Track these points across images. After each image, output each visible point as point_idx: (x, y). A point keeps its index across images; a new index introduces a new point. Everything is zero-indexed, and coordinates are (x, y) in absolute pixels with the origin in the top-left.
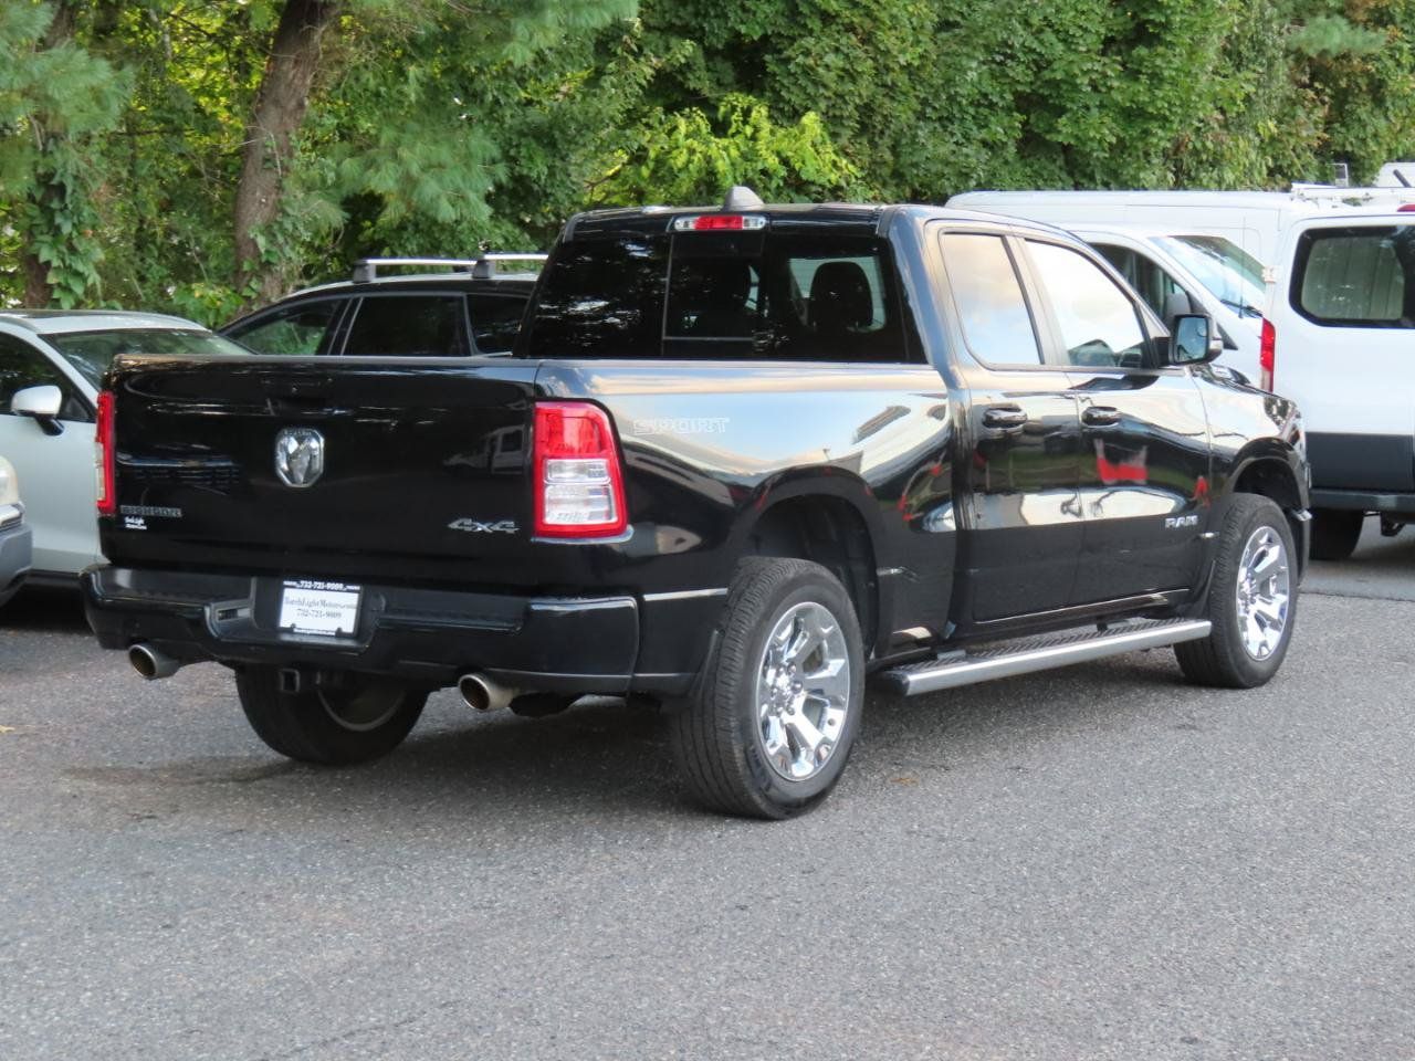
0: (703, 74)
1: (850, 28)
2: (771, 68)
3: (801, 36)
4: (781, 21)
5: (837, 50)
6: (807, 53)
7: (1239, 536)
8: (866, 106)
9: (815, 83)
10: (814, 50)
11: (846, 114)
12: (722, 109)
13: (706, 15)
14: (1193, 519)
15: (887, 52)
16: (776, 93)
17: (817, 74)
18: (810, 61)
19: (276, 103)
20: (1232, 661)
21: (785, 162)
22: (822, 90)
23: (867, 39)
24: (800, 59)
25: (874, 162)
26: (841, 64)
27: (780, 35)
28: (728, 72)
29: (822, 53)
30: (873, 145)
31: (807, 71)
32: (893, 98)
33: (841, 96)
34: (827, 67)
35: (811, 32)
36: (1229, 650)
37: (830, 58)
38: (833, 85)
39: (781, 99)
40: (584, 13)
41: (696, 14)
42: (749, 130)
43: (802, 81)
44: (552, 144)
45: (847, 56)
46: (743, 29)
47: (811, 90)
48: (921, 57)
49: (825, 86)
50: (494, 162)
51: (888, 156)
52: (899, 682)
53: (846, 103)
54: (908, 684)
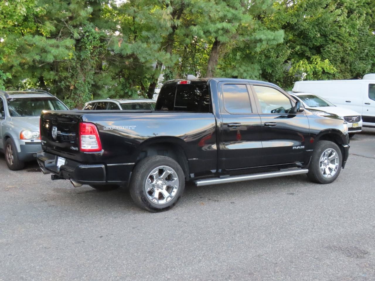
0: (309, 52)
1: (338, 43)
2: (322, 51)
3: (328, 45)
4: (324, 42)
5: (335, 47)
6: (328, 48)
7: (320, 150)
8: (343, 57)
9: (330, 53)
10: (330, 47)
11: (337, 59)
12: (311, 59)
13: (308, 41)
14: (303, 147)
15: (346, 47)
16: (322, 55)
17: (330, 52)
18: (329, 49)
19: (212, 60)
20: (318, 178)
21: (323, 68)
22: (331, 55)
23: (342, 45)
24: (327, 49)
25: (345, 68)
26: (336, 50)
27: (323, 45)
28: (314, 52)
29: (332, 48)
30: (345, 65)
31: (328, 51)
32: (349, 56)
33: (336, 56)
34: (333, 50)
35: (330, 44)
36: (317, 176)
37: (333, 49)
38: (334, 54)
39: (323, 57)
40: (272, 41)
41: (307, 41)
42: (316, 63)
43: (327, 53)
44: (272, 66)
45: (337, 48)
46: (315, 44)
47: (329, 55)
48: (355, 48)
49: (332, 54)
50: (259, 70)
51: (349, 67)
52: (195, 183)
53: (337, 57)
54: (197, 184)
